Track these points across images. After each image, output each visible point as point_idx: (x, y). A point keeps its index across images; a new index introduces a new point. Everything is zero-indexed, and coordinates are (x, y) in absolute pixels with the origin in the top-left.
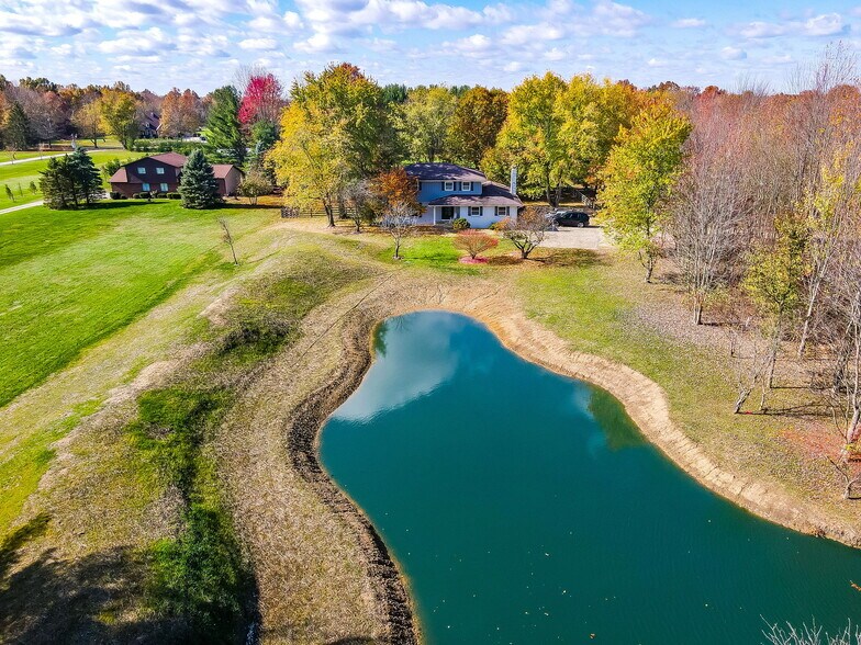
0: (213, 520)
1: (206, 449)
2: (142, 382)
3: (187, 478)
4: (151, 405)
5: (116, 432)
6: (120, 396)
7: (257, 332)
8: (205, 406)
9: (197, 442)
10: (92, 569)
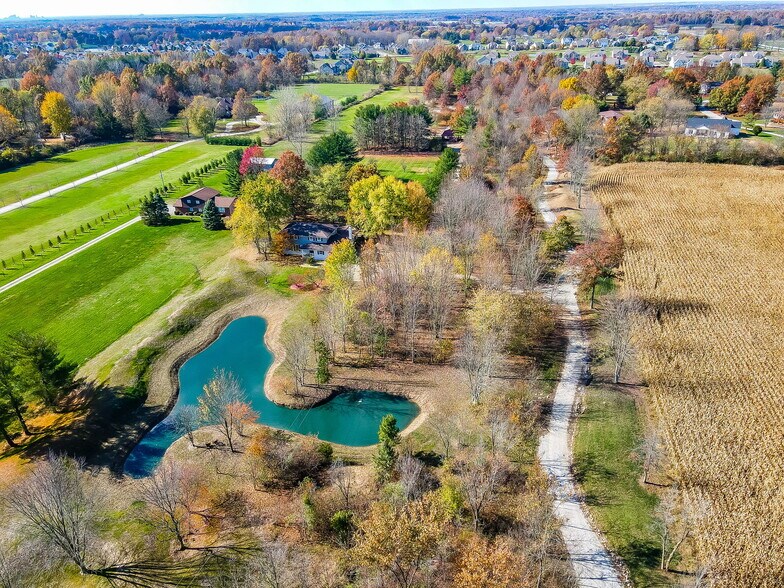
0: (143, 383)
1: (150, 366)
2: (141, 345)
3: (141, 374)
4: (140, 353)
5: (129, 360)
6: (134, 349)
7: (183, 326)
8: (155, 353)
9: (149, 364)
10: (116, 388)
